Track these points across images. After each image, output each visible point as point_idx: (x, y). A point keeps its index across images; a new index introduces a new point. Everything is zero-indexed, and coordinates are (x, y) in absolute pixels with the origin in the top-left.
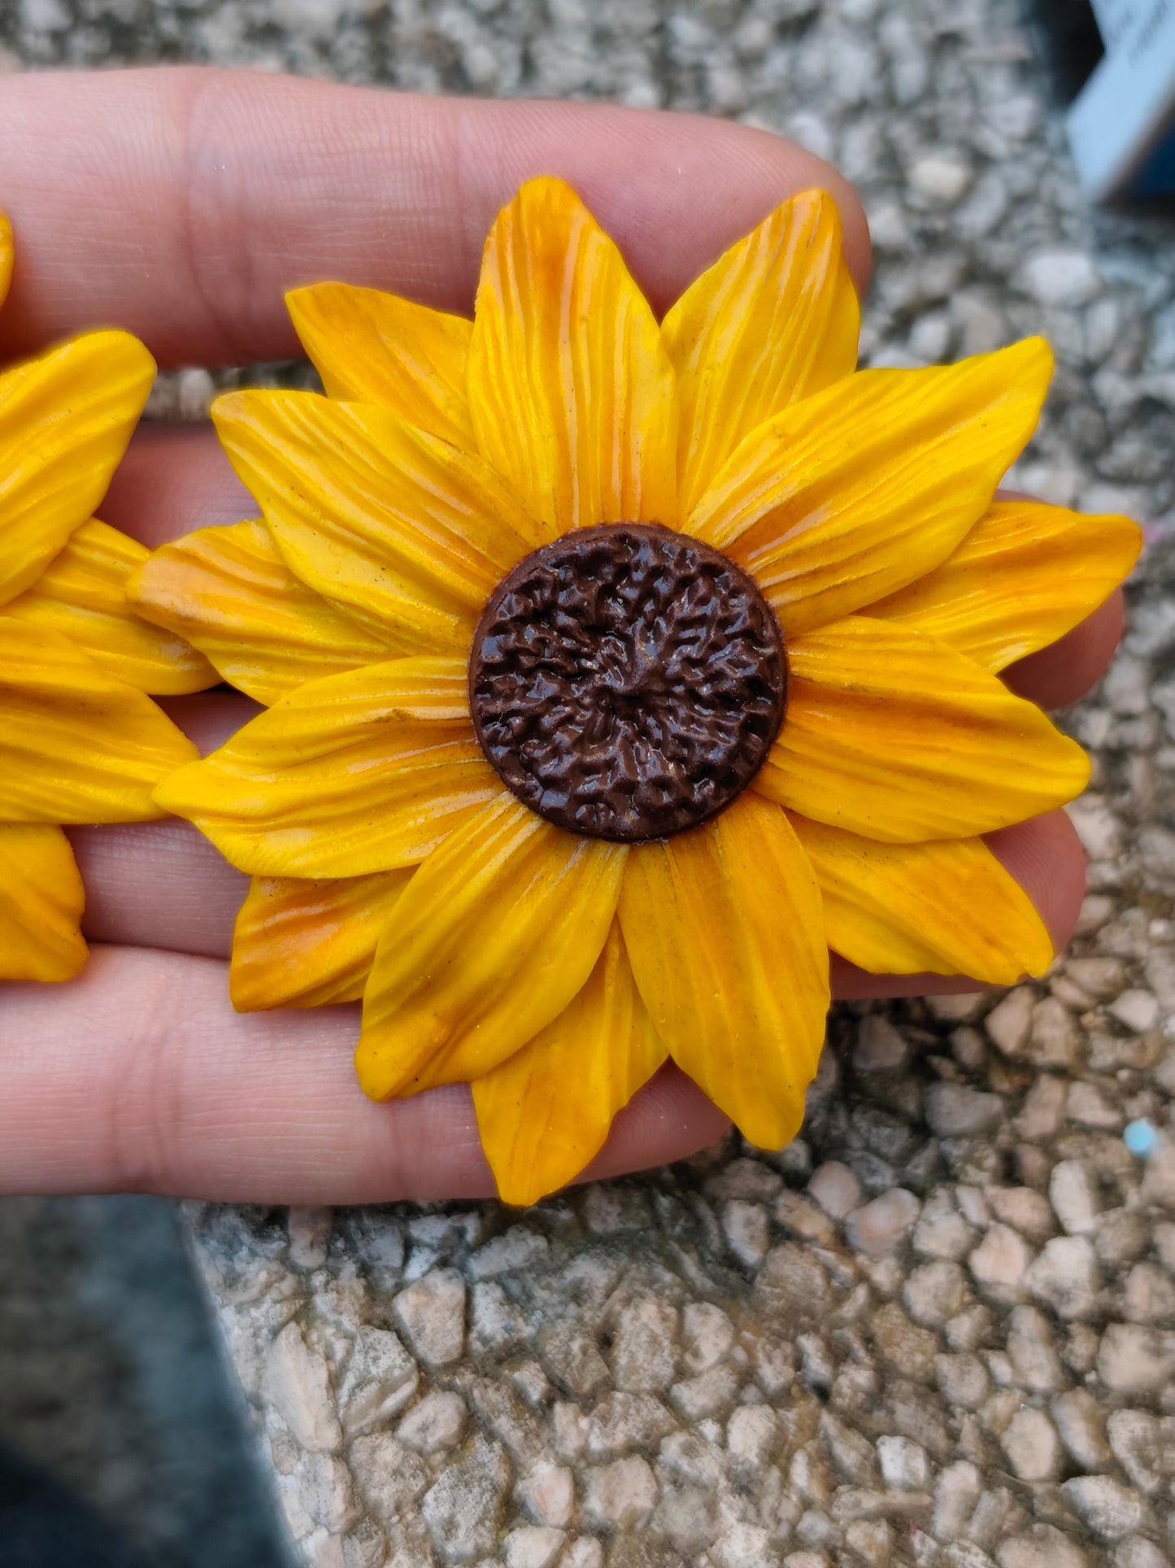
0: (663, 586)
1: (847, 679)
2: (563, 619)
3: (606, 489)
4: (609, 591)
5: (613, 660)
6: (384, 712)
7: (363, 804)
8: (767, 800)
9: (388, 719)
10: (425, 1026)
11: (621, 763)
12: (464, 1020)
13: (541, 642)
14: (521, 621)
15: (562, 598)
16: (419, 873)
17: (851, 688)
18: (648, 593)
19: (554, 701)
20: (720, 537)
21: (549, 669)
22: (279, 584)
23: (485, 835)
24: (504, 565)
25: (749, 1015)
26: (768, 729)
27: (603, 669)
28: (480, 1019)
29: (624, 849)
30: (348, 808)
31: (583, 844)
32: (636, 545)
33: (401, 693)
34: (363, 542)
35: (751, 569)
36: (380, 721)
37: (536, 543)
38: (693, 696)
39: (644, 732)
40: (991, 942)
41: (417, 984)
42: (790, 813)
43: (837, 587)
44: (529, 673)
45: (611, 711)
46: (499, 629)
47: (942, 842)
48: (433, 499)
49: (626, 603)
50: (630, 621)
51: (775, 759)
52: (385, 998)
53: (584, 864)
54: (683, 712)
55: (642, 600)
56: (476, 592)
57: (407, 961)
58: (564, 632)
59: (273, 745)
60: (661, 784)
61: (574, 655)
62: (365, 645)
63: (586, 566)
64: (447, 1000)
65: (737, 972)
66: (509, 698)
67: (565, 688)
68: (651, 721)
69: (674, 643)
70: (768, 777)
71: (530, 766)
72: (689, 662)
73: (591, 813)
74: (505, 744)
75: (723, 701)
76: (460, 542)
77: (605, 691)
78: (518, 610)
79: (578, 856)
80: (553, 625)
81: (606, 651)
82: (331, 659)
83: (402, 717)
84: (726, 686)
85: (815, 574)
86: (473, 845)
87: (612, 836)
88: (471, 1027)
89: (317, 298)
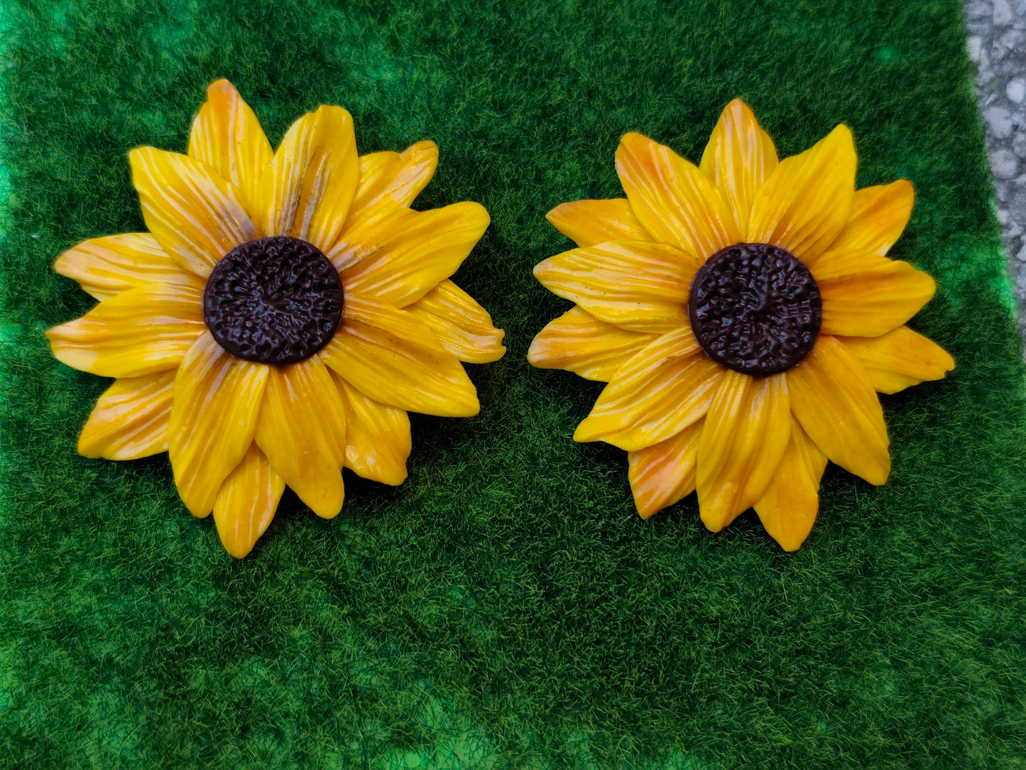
0: (756, 263)
1: (837, 275)
2: (723, 291)
3: (714, 237)
4: (735, 274)
5: (748, 301)
6: (663, 360)
7: (669, 403)
8: (826, 335)
9: (667, 362)
10: (728, 487)
11: (769, 338)
12: (744, 477)
13: (719, 304)
14: (708, 299)
15: (721, 282)
16: (708, 417)
17: (840, 278)
18: (752, 268)
19: (733, 325)
20: (765, 239)
21: (725, 314)
22: (594, 329)
23: (728, 390)
24: (690, 280)
25: (856, 426)
26: (817, 304)
27: (747, 304)
28: (750, 475)
29: (784, 375)
30: (662, 408)
31: (767, 380)
32: (739, 252)
33: (666, 350)
34: (627, 296)
35: (783, 247)
36: (663, 364)
37: (699, 267)
38: (787, 302)
39: (773, 324)
40: (929, 363)
41: (720, 468)
42: (837, 337)
43: (816, 242)
44: (719, 318)
45: (757, 321)
46: (700, 305)
47: (892, 331)
48: (651, 266)
49: (744, 275)
50: (748, 282)
51: (825, 316)
52: (707, 482)
53: (771, 386)
54: (785, 309)
55: (750, 272)
56: (682, 295)
57: (714, 460)
58: (726, 296)
59: (618, 397)
60: (789, 341)
61: (733, 304)
62: (641, 339)
63: (723, 268)
64: (734, 472)
65: (845, 410)
66: (717, 330)
67: (736, 319)
68: (773, 318)
69: (770, 283)
70: (825, 325)
71: (736, 354)
72: (780, 289)
73: (768, 363)
74: (721, 349)
75: (800, 298)
76: (669, 278)
77: (752, 312)
78: (705, 295)
79: (767, 386)
80: (719, 295)
81: (745, 297)
82: (627, 352)
83: (672, 358)
84: (798, 291)
85: (807, 239)
86: (726, 395)
87: (779, 370)
88: (747, 480)
89: (560, 212)
